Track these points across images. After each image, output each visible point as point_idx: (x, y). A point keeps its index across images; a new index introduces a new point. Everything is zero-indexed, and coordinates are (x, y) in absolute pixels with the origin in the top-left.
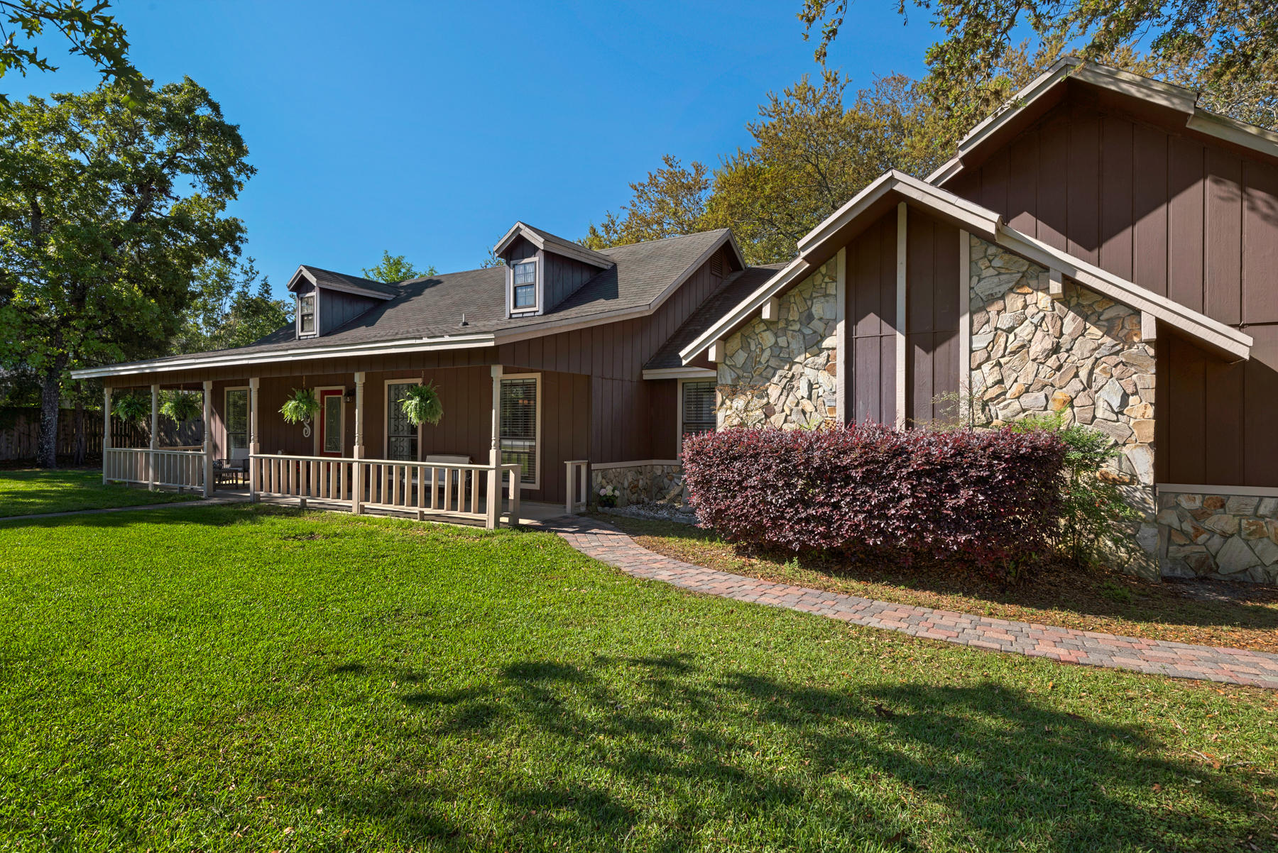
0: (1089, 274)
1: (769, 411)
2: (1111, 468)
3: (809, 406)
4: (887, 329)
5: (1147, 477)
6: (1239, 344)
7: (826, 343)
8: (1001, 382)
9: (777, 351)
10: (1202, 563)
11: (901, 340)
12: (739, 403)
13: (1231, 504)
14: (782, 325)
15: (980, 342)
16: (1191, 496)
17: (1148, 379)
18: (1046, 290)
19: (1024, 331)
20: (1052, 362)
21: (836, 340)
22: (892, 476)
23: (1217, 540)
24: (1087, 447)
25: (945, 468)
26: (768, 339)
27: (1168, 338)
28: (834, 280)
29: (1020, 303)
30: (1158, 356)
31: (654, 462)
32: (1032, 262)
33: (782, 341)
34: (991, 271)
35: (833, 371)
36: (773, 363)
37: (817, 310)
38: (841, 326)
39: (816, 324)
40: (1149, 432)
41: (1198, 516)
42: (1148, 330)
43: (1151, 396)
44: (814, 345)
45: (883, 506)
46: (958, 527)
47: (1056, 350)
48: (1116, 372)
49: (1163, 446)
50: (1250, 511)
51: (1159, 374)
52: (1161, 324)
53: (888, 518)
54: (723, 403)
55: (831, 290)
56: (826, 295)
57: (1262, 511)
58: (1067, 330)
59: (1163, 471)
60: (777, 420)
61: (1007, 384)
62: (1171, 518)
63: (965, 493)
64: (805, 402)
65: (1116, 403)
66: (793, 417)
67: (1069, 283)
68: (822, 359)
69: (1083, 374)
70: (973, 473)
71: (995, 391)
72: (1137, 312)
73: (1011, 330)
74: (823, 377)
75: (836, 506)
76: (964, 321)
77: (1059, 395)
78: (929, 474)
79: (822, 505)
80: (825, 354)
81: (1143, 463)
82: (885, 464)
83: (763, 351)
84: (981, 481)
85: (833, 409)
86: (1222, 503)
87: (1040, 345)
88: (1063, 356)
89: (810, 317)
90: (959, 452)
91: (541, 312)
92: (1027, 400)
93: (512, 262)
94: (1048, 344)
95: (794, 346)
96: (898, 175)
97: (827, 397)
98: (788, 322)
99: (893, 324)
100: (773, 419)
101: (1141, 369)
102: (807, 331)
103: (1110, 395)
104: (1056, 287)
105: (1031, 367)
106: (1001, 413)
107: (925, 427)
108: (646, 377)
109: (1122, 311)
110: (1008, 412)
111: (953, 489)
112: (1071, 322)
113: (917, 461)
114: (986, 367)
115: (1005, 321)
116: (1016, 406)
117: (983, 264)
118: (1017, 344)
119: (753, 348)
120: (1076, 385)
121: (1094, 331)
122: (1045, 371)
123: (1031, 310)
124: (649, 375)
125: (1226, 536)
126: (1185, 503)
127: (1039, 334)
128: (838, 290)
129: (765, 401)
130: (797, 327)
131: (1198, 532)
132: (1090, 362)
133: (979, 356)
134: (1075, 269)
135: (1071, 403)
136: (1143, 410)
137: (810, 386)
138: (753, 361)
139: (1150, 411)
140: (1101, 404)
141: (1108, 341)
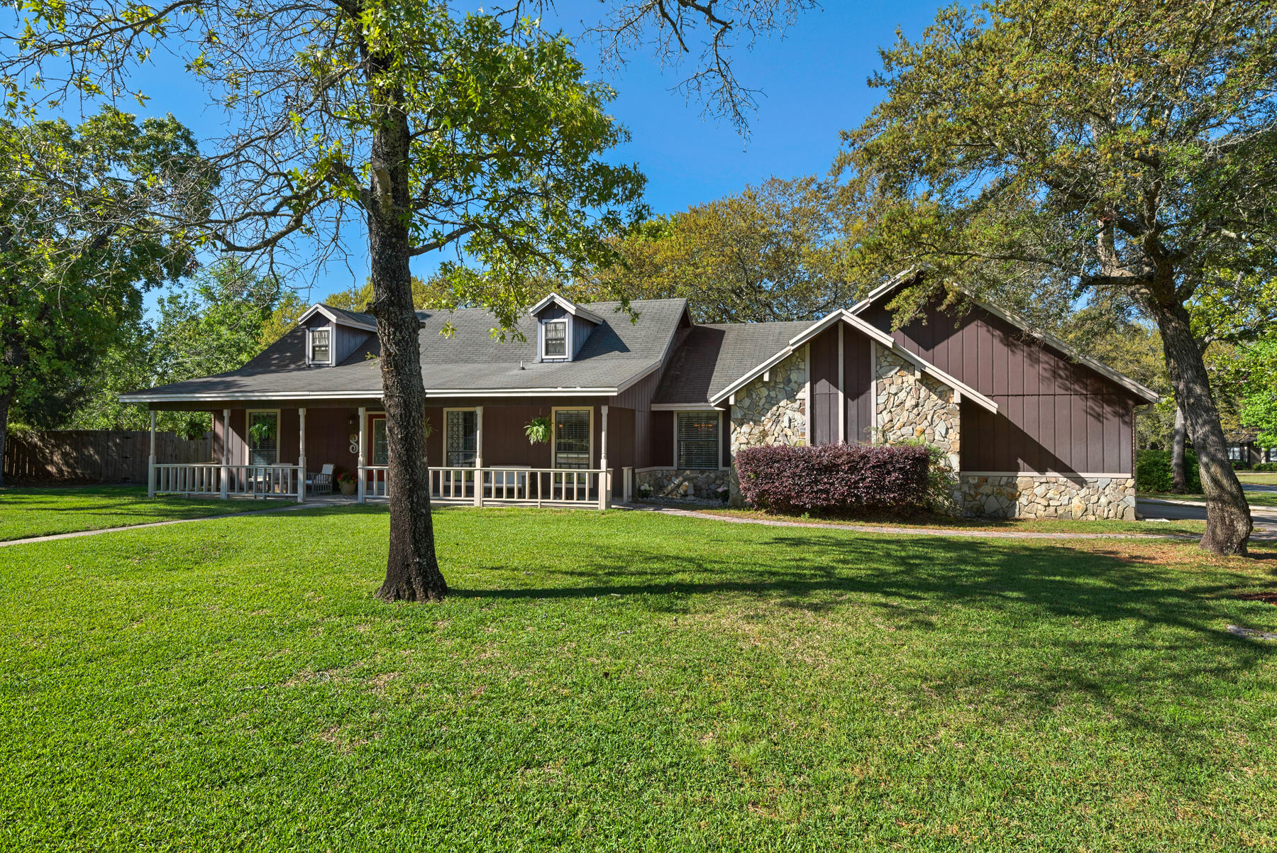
0: (932, 370)
1: (764, 434)
2: (942, 463)
3: (789, 432)
4: (833, 389)
5: (957, 469)
6: (992, 406)
7: (800, 396)
8: (891, 421)
9: (769, 399)
10: (978, 509)
11: (841, 395)
12: (745, 428)
13: (990, 480)
14: (772, 384)
15: (882, 399)
16: (974, 477)
17: (956, 421)
18: (914, 375)
19: (902, 395)
20: (915, 411)
21: (805, 394)
22: (862, 468)
23: (984, 497)
24: (935, 453)
25: (885, 463)
26: (764, 392)
27: (966, 403)
28: (804, 361)
29: (900, 381)
30: (960, 410)
31: (655, 468)
32: (906, 361)
33: (773, 394)
34: (886, 364)
35: (803, 412)
36: (766, 406)
37: (794, 376)
38: (808, 385)
39: (793, 385)
40: (957, 446)
41: (977, 486)
42: (956, 399)
43: (958, 429)
44: (791, 397)
45: (857, 482)
46: (890, 491)
47: (917, 405)
48: (943, 417)
49: (963, 453)
50: (997, 483)
51: (962, 419)
52: (963, 396)
53: (858, 488)
54: (735, 429)
55: (802, 366)
56: (798, 369)
57: (1002, 483)
58: (922, 395)
59: (964, 465)
60: (770, 440)
61: (895, 421)
62: (966, 488)
63: (894, 475)
64: (787, 430)
65: (943, 433)
66: (780, 438)
67: (924, 374)
68: (797, 405)
69: (929, 418)
70: (898, 466)
71: (889, 425)
72: (952, 390)
73: (896, 394)
74: (798, 415)
75: (832, 484)
76: (873, 384)
77: (919, 428)
78: (878, 466)
79: (825, 483)
80: (798, 402)
81: (955, 461)
82: (858, 463)
83: (760, 399)
84: (900, 469)
85: (803, 434)
86: (986, 480)
87: (910, 402)
88: (920, 408)
89: (789, 381)
90: (892, 456)
91: (570, 359)
92: (904, 430)
93: (544, 321)
94: (913, 402)
95: (780, 397)
96: (844, 312)
97: (800, 427)
98: (776, 382)
99: (837, 386)
100: (767, 439)
101: (954, 416)
102: (788, 389)
103: (941, 428)
104: (918, 375)
105: (906, 413)
106: (892, 437)
107: (853, 440)
108: (653, 409)
109: (946, 389)
110: (895, 436)
111: (889, 473)
112: (924, 392)
113: (873, 461)
114: (884, 413)
115: (893, 389)
116: (899, 433)
117: (882, 359)
118: (899, 401)
119: (754, 396)
120: (926, 423)
121: (934, 397)
122: (912, 416)
123: (905, 385)
124: (656, 407)
125: (988, 496)
126: (971, 481)
127: (909, 397)
128: (806, 366)
129: (761, 428)
130: (782, 386)
131: (977, 494)
132: (932, 412)
133: (881, 407)
134: (925, 366)
135: (923, 432)
136: (954, 435)
137: (790, 420)
138: (754, 405)
139: (958, 436)
140: (937, 433)
141: (940, 402)
